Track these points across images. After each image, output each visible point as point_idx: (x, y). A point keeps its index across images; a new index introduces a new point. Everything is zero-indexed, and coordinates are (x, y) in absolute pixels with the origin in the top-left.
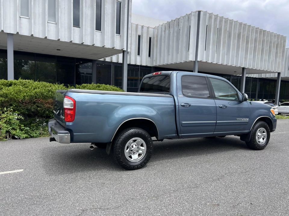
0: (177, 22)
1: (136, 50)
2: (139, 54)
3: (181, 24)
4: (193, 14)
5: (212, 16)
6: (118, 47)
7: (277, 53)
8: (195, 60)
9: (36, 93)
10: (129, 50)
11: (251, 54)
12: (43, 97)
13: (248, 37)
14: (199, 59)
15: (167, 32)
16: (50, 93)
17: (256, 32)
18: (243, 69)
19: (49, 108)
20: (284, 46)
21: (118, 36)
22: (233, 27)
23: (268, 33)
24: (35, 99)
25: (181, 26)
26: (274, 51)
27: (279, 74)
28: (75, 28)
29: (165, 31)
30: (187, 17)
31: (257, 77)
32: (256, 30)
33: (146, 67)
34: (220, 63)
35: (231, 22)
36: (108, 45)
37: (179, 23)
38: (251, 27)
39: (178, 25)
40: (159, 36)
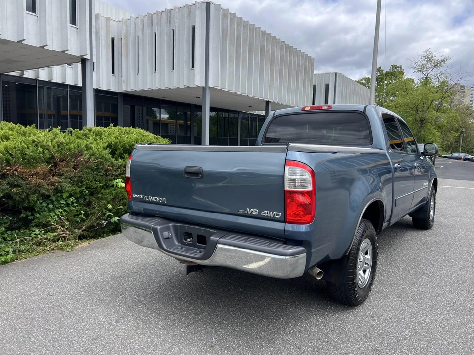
0: (167, 16)
3: (175, 20)
4: (198, 6)
5: (227, 14)
6: (74, 50)
7: (305, 80)
8: (204, 86)
9: (8, 152)
10: (94, 60)
12: (24, 159)
13: (272, 54)
14: (211, 85)
15: (147, 31)
16: (40, 149)
18: (267, 102)
19: (39, 186)
20: (312, 72)
21: (72, 28)
23: (295, 51)
24: (7, 166)
25: (177, 25)
26: (301, 77)
29: (143, 30)
30: (187, 11)
32: (281, 46)
33: (107, 92)
34: (239, 93)
35: (252, 27)
37: (170, 18)
38: (276, 40)
39: (169, 21)
40: (131, 38)
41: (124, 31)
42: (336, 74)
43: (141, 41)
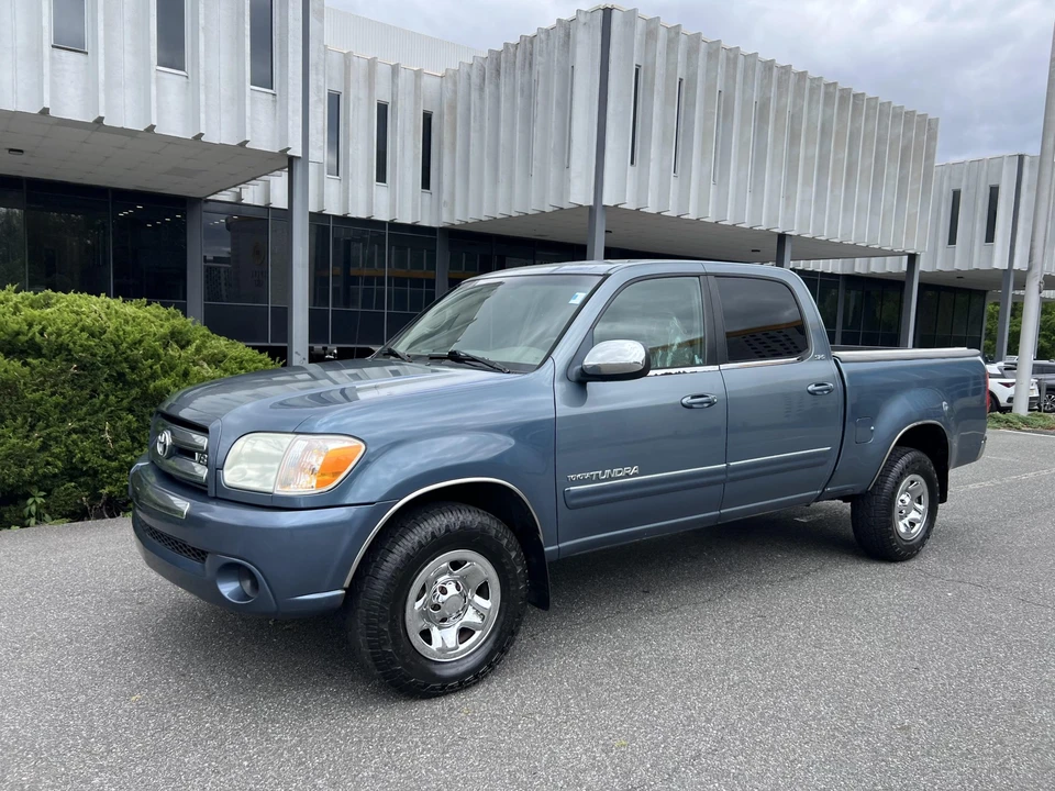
0: (525, 53)
1: (371, 160)
2: (381, 177)
3: (539, 58)
4: (582, 19)
5: (656, 29)
6: (263, 140)
7: (903, 180)
8: (592, 203)
11: (807, 182)
17: (828, 97)
18: (782, 238)
20: (930, 156)
21: (264, 96)
22: (739, 77)
23: (873, 104)
25: (541, 69)
26: (892, 171)
27: (912, 258)
28: (64, 53)
29: (481, 89)
30: (561, 33)
31: (839, 271)
32: (826, 93)
33: (414, 228)
34: (690, 217)
35: (732, 56)
36: (220, 132)
37: (531, 54)
38: (808, 81)
39: (527, 62)
40: (460, 109)
41: (448, 95)
42: (1021, 158)
43: (478, 114)
